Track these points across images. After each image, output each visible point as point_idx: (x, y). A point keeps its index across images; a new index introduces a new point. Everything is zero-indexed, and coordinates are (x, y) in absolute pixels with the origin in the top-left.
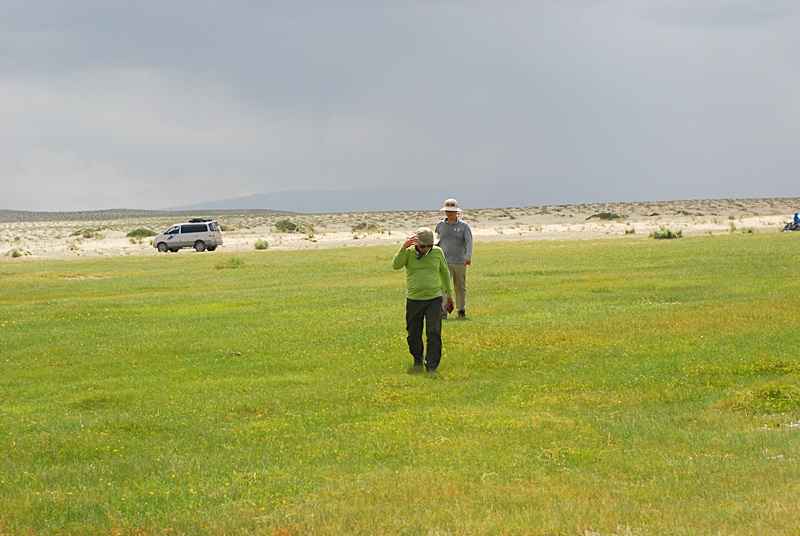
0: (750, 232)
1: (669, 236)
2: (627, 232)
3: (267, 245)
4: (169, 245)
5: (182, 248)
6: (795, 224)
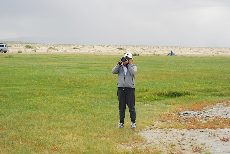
0: (158, 55)
1: (136, 55)
3: (21, 52)
6: (171, 54)
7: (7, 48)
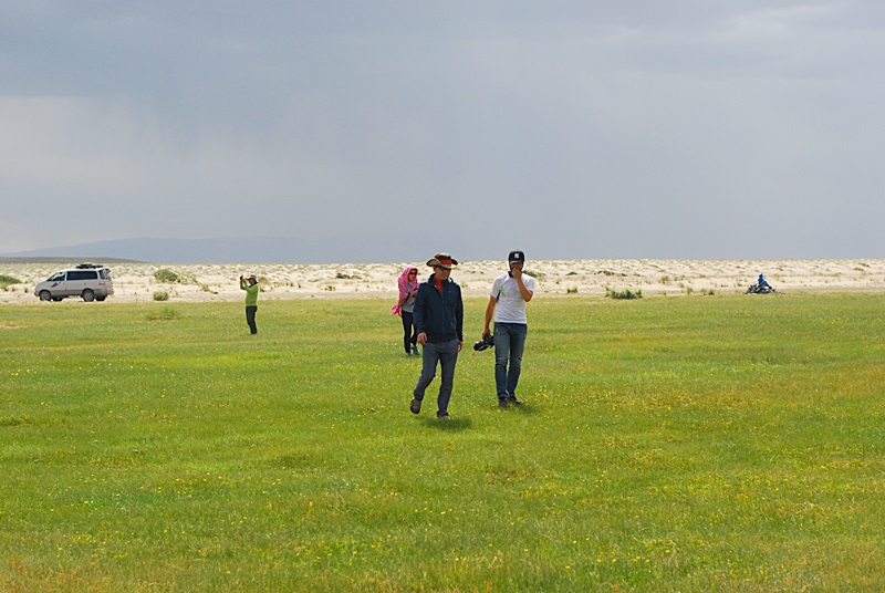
0: (712, 293)
1: (629, 296)
2: (569, 291)
3: (166, 295)
4: (53, 294)
5: (67, 297)
6: (761, 287)
7: (107, 281)
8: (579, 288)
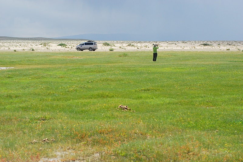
2: (227, 50)
3: (113, 49)
4: (81, 49)
5: (84, 50)
7: (96, 45)
8: (230, 49)
